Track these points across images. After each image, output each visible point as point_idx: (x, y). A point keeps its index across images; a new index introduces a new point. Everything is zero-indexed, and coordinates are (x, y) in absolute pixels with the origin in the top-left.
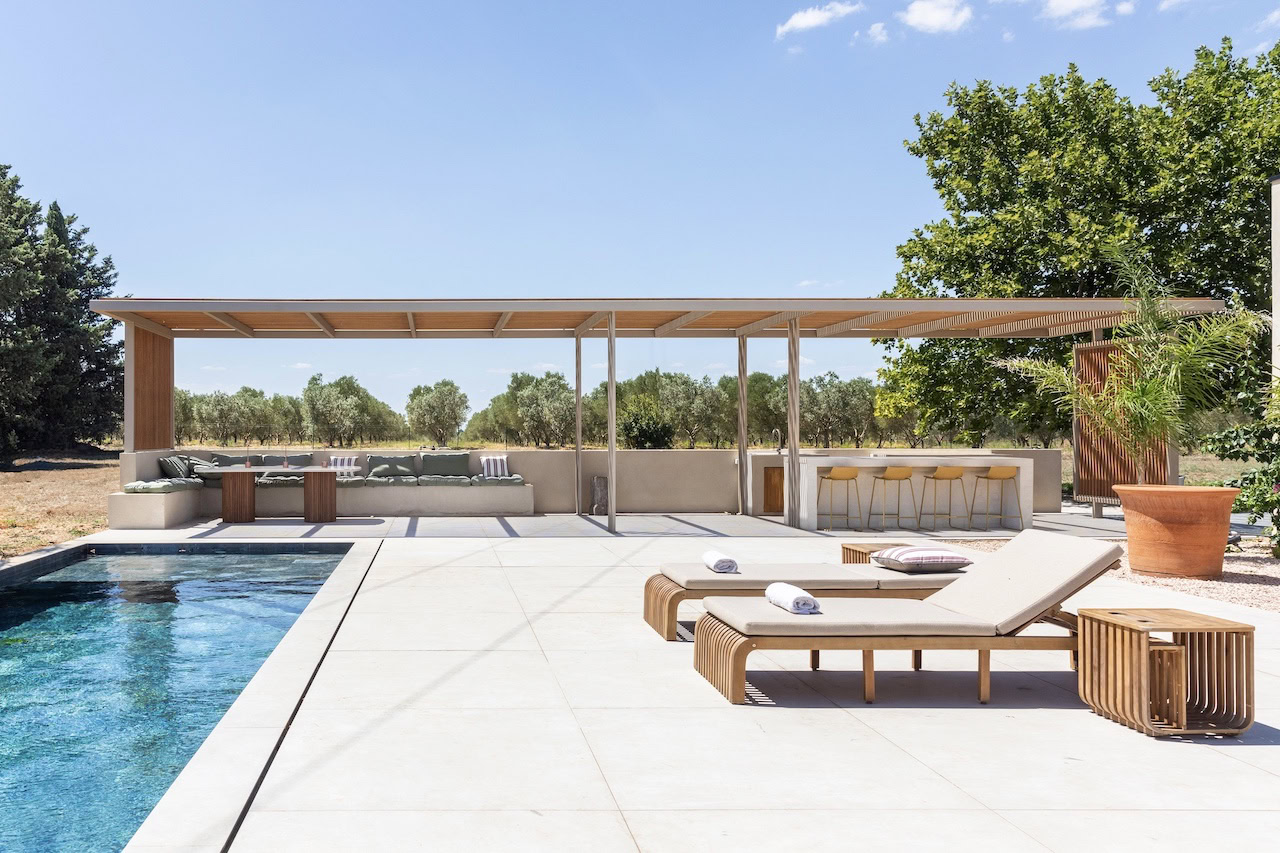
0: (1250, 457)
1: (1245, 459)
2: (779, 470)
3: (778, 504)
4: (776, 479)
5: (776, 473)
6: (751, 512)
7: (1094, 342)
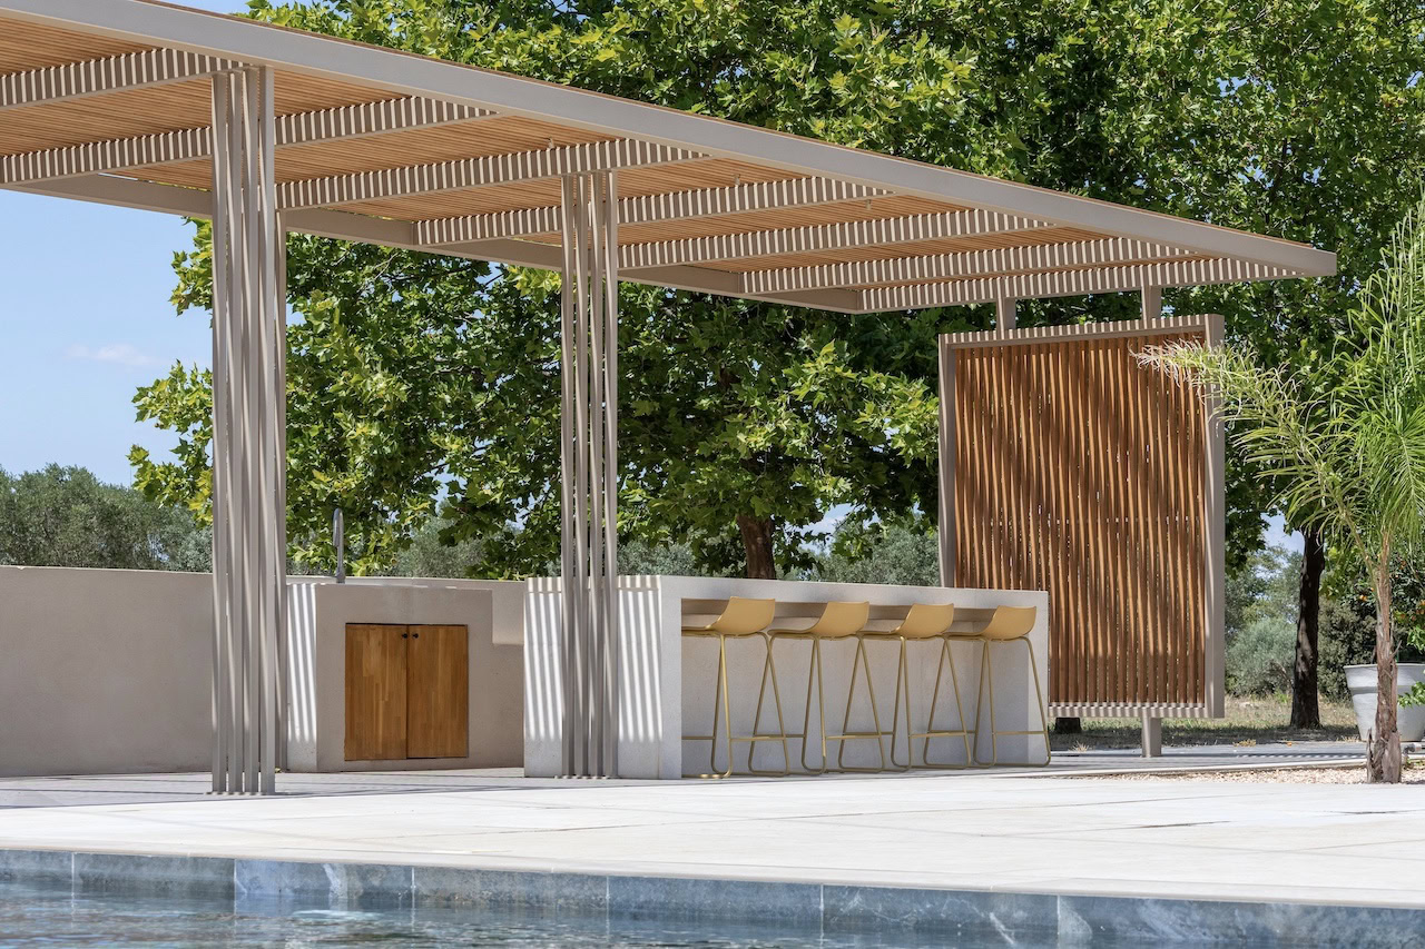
2: (379, 630)
3: (377, 736)
4: (373, 660)
5: (374, 642)
6: (312, 761)
7: (1002, 330)
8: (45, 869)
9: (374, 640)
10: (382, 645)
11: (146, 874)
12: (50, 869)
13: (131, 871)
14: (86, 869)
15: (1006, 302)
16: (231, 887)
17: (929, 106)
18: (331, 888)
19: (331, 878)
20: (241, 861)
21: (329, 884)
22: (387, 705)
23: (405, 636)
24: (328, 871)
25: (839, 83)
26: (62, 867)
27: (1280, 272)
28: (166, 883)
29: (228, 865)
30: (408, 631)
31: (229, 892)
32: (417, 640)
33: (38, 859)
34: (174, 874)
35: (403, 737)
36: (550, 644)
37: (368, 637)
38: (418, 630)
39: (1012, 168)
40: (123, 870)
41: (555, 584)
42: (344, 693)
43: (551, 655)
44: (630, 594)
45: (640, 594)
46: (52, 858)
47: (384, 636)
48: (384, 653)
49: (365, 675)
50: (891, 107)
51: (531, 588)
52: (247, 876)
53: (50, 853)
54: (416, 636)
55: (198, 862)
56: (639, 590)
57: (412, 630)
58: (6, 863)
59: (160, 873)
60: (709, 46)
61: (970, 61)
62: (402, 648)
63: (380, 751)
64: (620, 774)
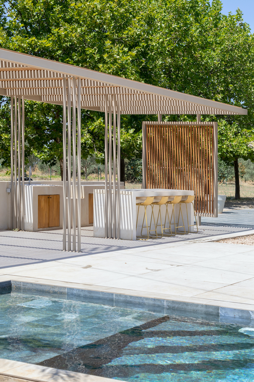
2: (44, 196)
3: (43, 222)
4: (43, 203)
6: (32, 229)
7: (159, 121)
8: (156, 303)
10: (44, 200)
11: (189, 307)
12: (157, 303)
13: (185, 306)
14: (169, 304)
15: (160, 115)
16: (218, 313)
17: (125, 62)
18: (252, 317)
19: (251, 314)
20: (221, 307)
21: (251, 316)
22: (45, 214)
23: (49, 198)
24: (251, 313)
25: (105, 56)
26: (162, 303)
27: (231, 113)
28: (197, 310)
29: (217, 308)
30: (49, 196)
31: (218, 315)
32: (51, 199)
33: (153, 300)
34: (199, 308)
35: (48, 222)
36: (101, 206)
37: (42, 198)
38: (51, 196)
39: (138, 76)
40: (182, 306)
41: (103, 191)
43: (101, 208)
44: (124, 196)
45: (127, 196)
46: (158, 301)
47: (45, 198)
48: (45, 202)
49: (41, 207)
50: (119, 63)
51: (96, 192)
52: (224, 311)
53: (157, 299)
55: (207, 306)
56: (127, 195)
58: (142, 300)
59: (194, 308)
60: (70, 44)
61: (135, 52)
62: (48, 201)
63: (44, 225)
64: (121, 238)
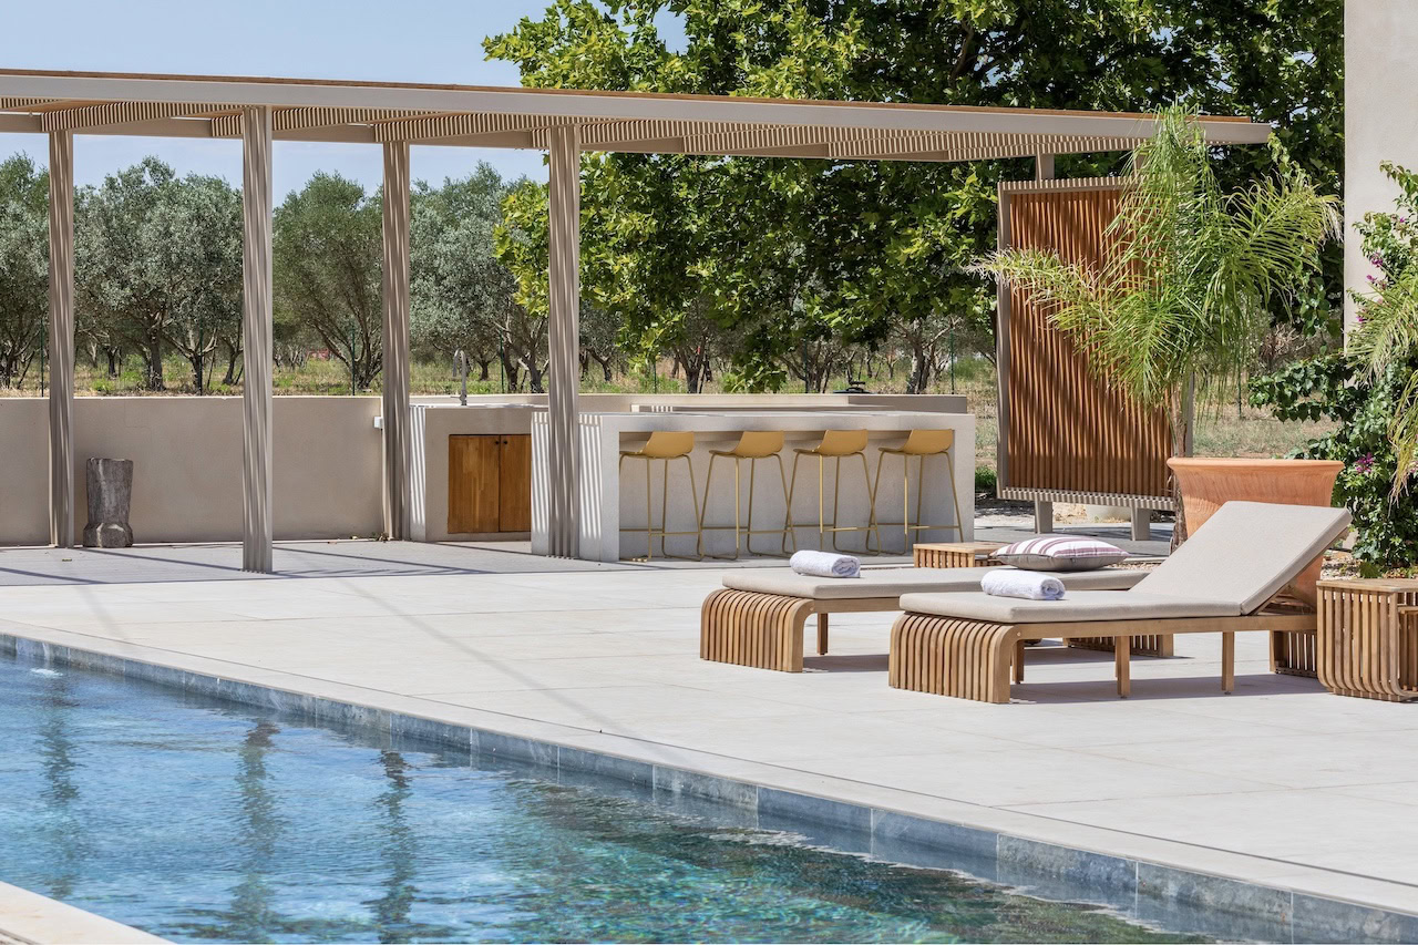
0: (1321, 414)
1: (1315, 418)
2: (477, 439)
3: (474, 515)
4: (471, 460)
5: (471, 448)
6: (422, 533)
7: (1041, 180)
9: (473, 445)
10: (479, 450)
15: (1044, 157)
22: (483, 493)
23: (497, 443)
30: (500, 439)
32: (507, 446)
35: (496, 516)
37: (468, 445)
38: (508, 439)
42: (447, 485)
44: (587, 428)
45: (592, 429)
47: (480, 442)
48: (480, 455)
49: (464, 471)
54: (506, 443)
57: (503, 439)
62: (495, 452)
63: (477, 526)
